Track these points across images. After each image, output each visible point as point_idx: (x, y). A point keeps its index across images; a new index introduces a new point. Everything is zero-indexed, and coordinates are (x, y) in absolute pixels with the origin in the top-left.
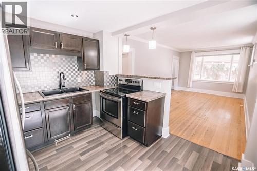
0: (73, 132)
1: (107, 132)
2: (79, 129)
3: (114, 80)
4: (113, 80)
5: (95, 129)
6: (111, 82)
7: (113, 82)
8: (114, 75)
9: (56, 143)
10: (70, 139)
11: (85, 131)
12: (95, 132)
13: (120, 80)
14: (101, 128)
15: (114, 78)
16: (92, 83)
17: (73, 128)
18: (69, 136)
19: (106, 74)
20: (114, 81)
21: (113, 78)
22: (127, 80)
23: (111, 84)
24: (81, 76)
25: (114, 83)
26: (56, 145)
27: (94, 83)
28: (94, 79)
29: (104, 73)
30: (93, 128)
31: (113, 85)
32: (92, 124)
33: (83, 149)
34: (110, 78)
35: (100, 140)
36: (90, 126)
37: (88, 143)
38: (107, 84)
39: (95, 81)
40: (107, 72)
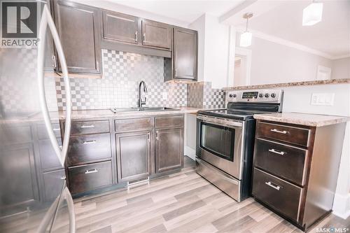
0: (154, 174)
1: (208, 183)
2: (162, 171)
3: (220, 97)
4: (217, 97)
5: (186, 176)
6: (215, 100)
7: (217, 100)
8: (220, 88)
9: (128, 188)
10: (149, 186)
11: (170, 176)
12: (186, 180)
13: (231, 96)
14: (196, 176)
15: (220, 94)
16: (183, 102)
17: (153, 169)
18: (147, 181)
19: (207, 87)
20: (220, 100)
21: (217, 94)
22: (245, 95)
23: (215, 103)
24: (167, 90)
25: (219, 103)
26: (129, 191)
27: (186, 102)
28: (186, 97)
29: (205, 84)
30: (183, 173)
31: (217, 106)
32: (182, 166)
33: (169, 206)
34: (213, 94)
35: (197, 196)
36: (178, 170)
37: (177, 197)
38: (207, 103)
39: (188, 100)
40: (208, 83)
